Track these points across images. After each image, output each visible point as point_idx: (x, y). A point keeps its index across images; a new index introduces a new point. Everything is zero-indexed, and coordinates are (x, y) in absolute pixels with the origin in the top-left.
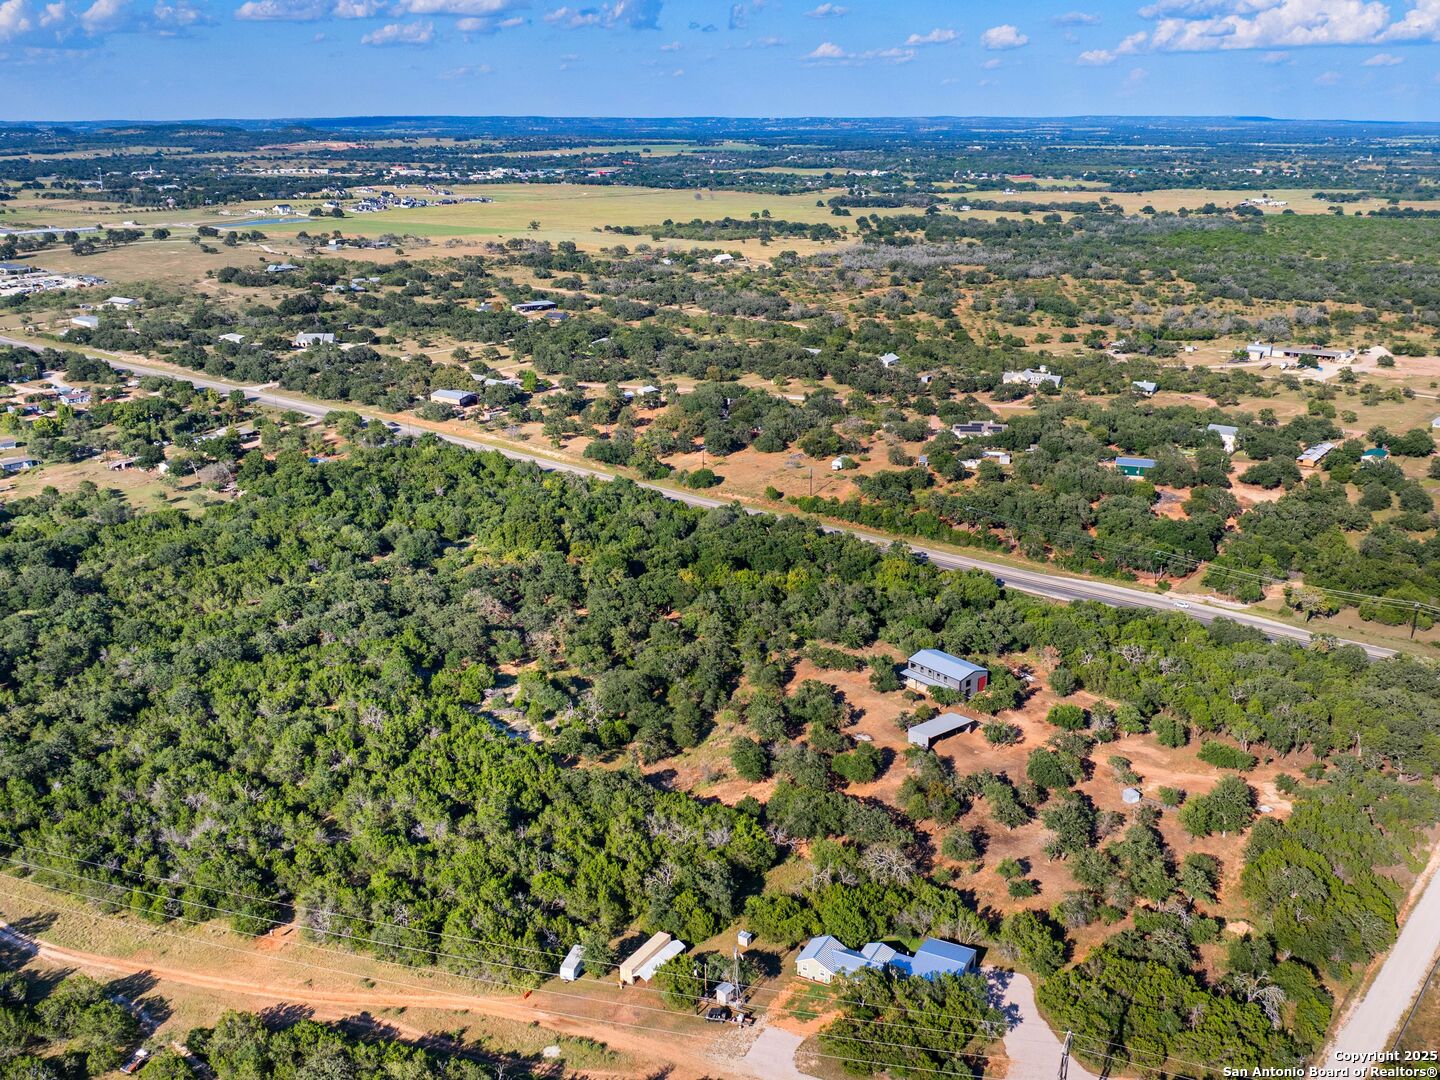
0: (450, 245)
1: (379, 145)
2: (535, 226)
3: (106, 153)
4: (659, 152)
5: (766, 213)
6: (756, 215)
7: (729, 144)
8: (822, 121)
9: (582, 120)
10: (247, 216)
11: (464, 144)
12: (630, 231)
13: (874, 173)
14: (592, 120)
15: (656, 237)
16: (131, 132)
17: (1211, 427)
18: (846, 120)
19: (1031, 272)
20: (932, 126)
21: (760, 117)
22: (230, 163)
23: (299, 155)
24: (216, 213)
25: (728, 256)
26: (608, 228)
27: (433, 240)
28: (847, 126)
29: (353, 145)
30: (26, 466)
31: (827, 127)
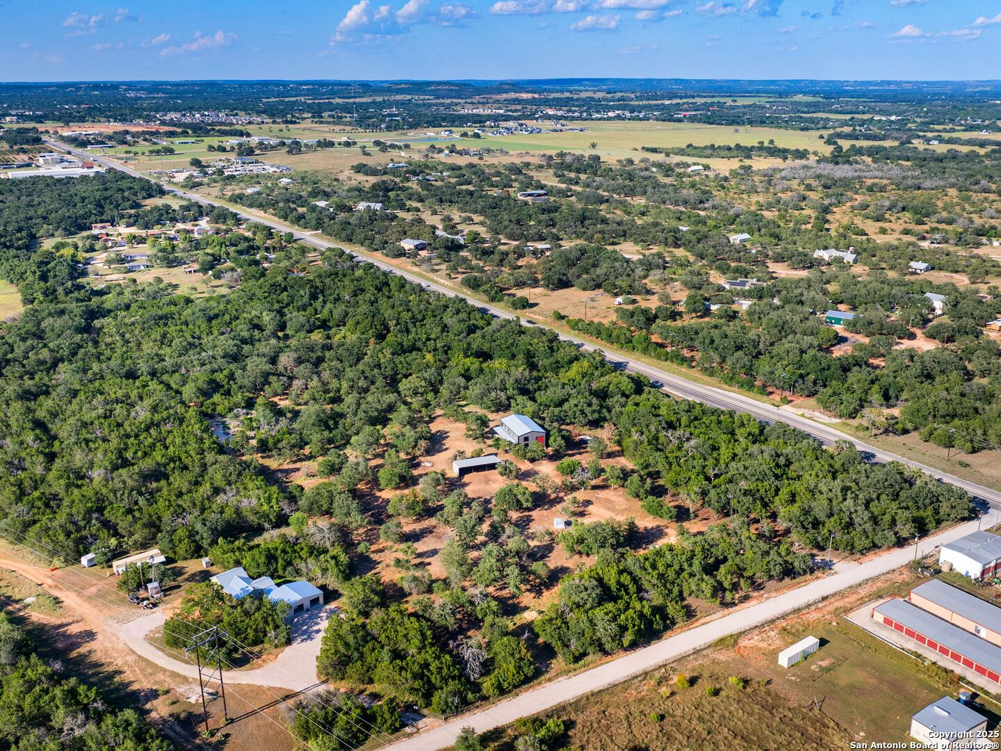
0: (520, 155)
1: (553, 95)
2: (594, 146)
3: (379, 99)
4: (741, 102)
5: (772, 142)
6: (762, 143)
7: (799, 98)
8: (889, 83)
9: (710, 81)
10: (423, 136)
11: (610, 96)
12: (654, 150)
13: (893, 118)
14: (716, 81)
15: (668, 155)
16: (403, 86)
17: (928, 295)
18: (908, 82)
19: (923, 186)
20: (977, 87)
21: (842, 79)
22: (448, 106)
23: (498, 101)
24: (405, 134)
25: (701, 167)
26: (643, 148)
27: (511, 152)
28: (908, 87)
29: (536, 96)
30: (142, 268)
31: (892, 87)
